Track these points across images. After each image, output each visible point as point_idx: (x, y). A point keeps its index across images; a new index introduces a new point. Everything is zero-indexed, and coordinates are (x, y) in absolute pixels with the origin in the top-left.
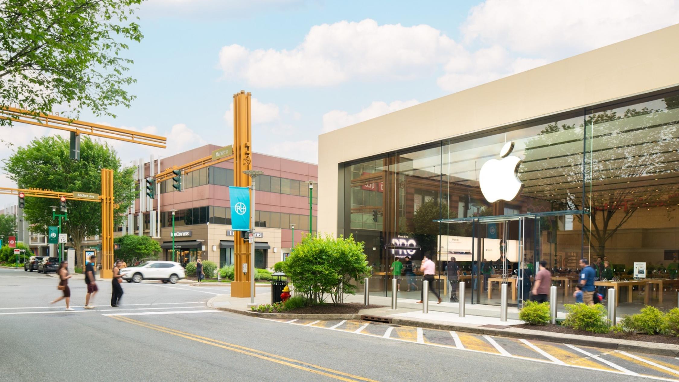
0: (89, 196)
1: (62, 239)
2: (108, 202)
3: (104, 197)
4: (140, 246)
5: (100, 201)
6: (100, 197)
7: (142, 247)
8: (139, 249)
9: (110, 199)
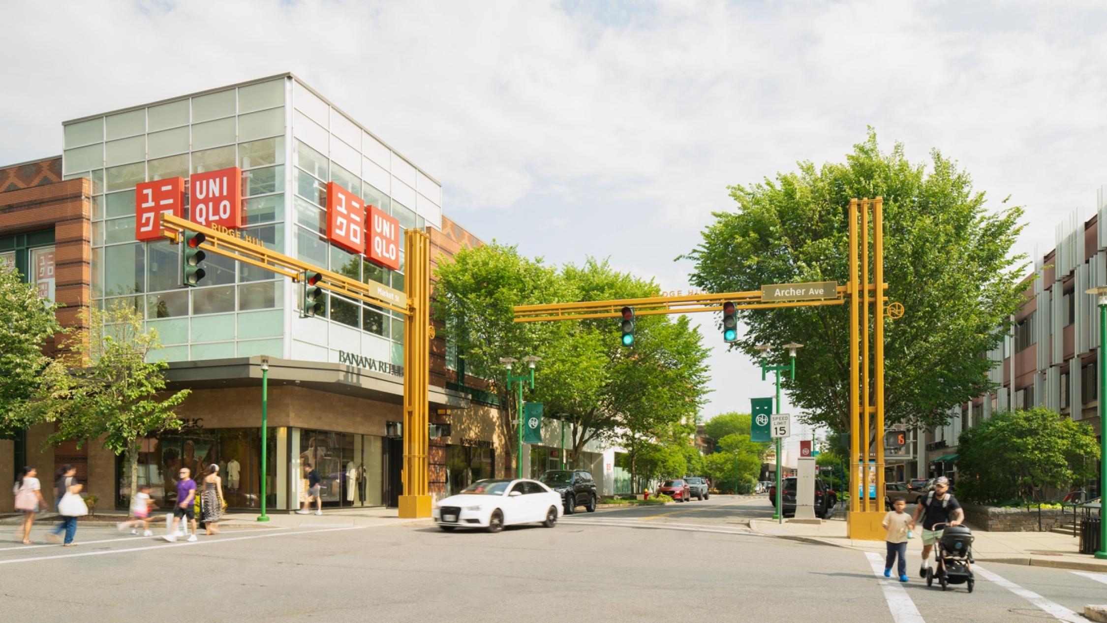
0: (807, 292)
1: (778, 427)
2: (867, 299)
3: (854, 287)
4: (1019, 441)
5: (842, 301)
6: (840, 288)
7: (1026, 444)
8: (1017, 449)
9: (873, 293)
